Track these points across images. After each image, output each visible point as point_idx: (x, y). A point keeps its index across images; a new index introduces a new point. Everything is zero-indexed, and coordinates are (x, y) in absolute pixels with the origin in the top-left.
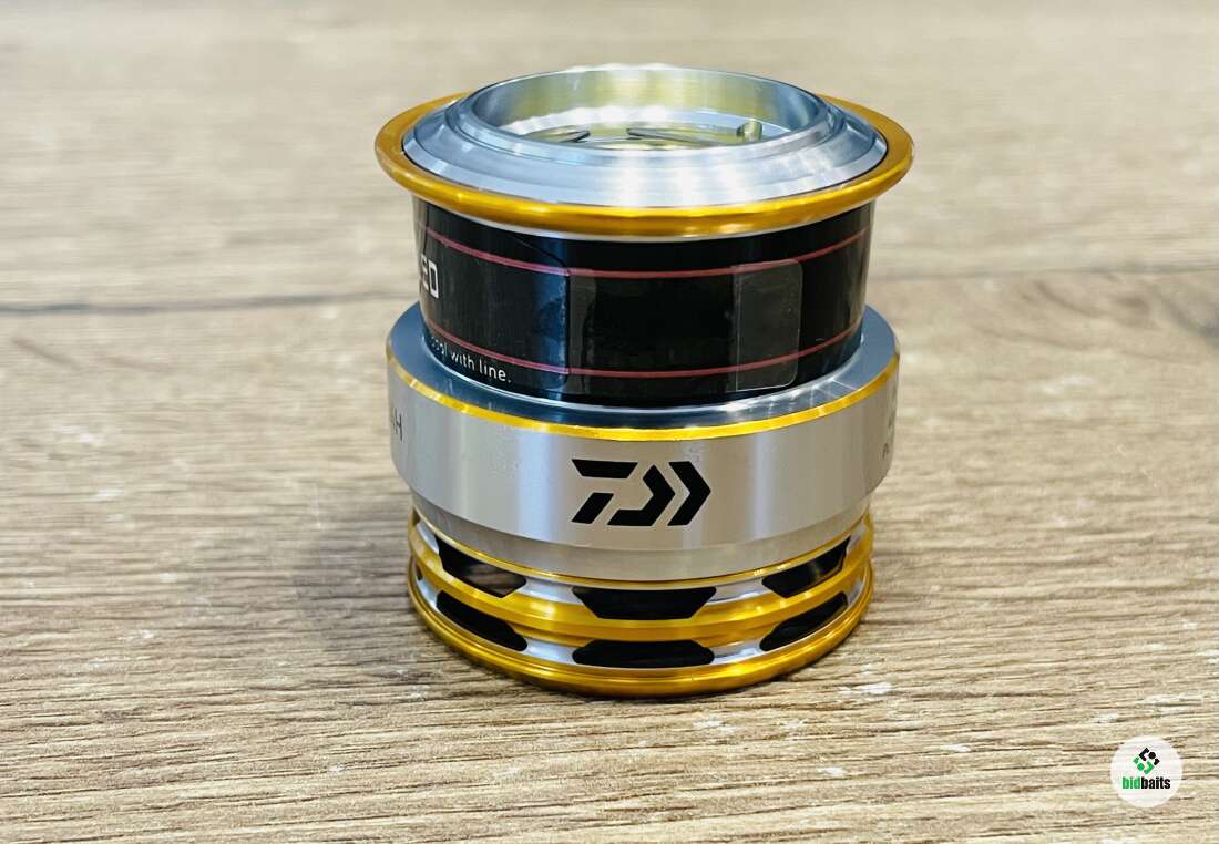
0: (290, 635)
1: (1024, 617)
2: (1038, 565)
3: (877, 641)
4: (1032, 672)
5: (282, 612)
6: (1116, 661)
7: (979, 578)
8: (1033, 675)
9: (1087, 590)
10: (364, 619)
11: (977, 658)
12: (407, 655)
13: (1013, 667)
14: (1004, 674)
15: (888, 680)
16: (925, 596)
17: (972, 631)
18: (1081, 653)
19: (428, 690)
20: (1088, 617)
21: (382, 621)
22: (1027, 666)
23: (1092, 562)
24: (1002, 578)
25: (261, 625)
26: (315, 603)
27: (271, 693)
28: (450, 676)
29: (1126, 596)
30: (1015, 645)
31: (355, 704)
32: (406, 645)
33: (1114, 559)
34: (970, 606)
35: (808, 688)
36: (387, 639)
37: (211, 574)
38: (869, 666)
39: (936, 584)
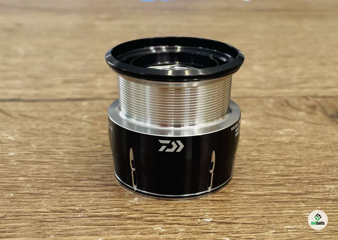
0: (50, 197)
1: (256, 201)
2: (264, 185)
3: (212, 206)
4: (254, 217)
5: (49, 190)
6: (279, 215)
7: (246, 188)
8: (254, 218)
9: (276, 193)
10: (71, 193)
11: (239, 212)
12: (80, 204)
13: (249, 215)
14: (245, 217)
15: (211, 218)
16: (229, 193)
17: (240, 204)
18: (269, 212)
19: (83, 215)
20: (274, 201)
21: (76, 194)
22: (253, 215)
23: (280, 185)
24: (253, 188)
25: (43, 193)
26: (59, 188)
27: (40, 213)
28: (90, 211)
29: (288, 196)
30: (251, 209)
31: (62, 218)
32: (81, 201)
33: (286, 184)
34: (241, 196)
35: (189, 219)
36: (75, 199)
37: (33, 178)
38: (207, 213)
39: (233, 189)
